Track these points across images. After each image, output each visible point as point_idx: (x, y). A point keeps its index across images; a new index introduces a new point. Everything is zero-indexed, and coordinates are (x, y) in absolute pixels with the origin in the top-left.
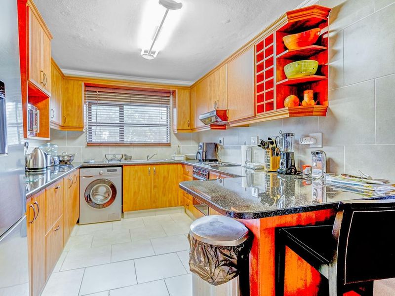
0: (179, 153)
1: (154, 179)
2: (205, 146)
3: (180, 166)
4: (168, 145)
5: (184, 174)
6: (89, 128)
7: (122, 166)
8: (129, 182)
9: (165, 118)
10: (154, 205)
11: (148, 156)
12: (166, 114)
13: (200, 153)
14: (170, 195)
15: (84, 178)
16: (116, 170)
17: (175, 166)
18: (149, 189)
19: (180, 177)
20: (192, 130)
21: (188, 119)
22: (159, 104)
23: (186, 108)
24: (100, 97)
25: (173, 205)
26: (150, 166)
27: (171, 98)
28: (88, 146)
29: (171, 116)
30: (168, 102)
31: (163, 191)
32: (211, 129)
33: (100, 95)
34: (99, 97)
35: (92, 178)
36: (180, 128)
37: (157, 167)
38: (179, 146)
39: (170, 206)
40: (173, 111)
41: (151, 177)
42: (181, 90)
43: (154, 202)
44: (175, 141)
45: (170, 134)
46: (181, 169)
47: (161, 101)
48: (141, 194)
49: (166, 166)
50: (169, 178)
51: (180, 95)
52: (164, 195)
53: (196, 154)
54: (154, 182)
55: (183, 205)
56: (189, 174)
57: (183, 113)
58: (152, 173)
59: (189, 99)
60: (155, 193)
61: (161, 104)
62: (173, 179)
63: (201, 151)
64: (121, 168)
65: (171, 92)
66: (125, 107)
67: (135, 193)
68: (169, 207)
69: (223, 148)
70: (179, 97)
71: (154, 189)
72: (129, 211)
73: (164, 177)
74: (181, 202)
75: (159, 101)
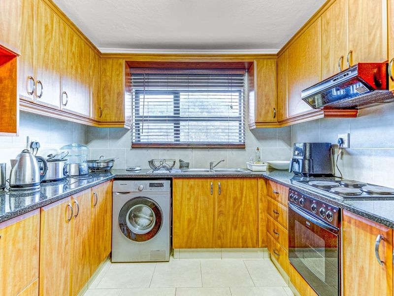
0: (259, 160)
1: (219, 202)
2: (308, 149)
3: (261, 182)
4: (241, 147)
5: (268, 195)
6: (136, 124)
7: (171, 179)
8: (181, 204)
9: (236, 107)
10: (219, 243)
11: (211, 164)
12: (238, 101)
13: (297, 162)
14: (245, 228)
15: (118, 194)
16: (161, 185)
17: (253, 181)
18: (211, 216)
19: (261, 199)
20: (281, 122)
21: (273, 105)
22: (228, 86)
23: (270, 88)
24: (148, 82)
25: (250, 244)
26: (213, 180)
27: (246, 78)
28: (133, 148)
29: (246, 103)
30: (242, 83)
31: (233, 220)
32: (326, 116)
33: (148, 79)
34: (146, 82)
35: (129, 194)
36: (261, 120)
37: (224, 181)
38: (258, 149)
39: (245, 246)
40: (248, 96)
41: (214, 198)
42: (261, 60)
43: (219, 237)
44: (251, 141)
45: (244, 131)
46: (262, 188)
47: (232, 83)
48: (199, 223)
49: (238, 181)
50: (243, 200)
51: (261, 68)
52: (235, 228)
53: (289, 162)
54: (220, 206)
55: (266, 247)
56: (279, 199)
57: (266, 96)
58: (216, 189)
59: (275, 74)
60: (221, 224)
61: (231, 86)
62: (250, 202)
63: (300, 158)
64: (169, 181)
65: (246, 66)
66: (181, 94)
67: (190, 221)
68: (243, 247)
69: (349, 154)
70: (259, 72)
71: (218, 217)
72: (180, 247)
73: (235, 199)
74: (263, 242)
75: (228, 83)
